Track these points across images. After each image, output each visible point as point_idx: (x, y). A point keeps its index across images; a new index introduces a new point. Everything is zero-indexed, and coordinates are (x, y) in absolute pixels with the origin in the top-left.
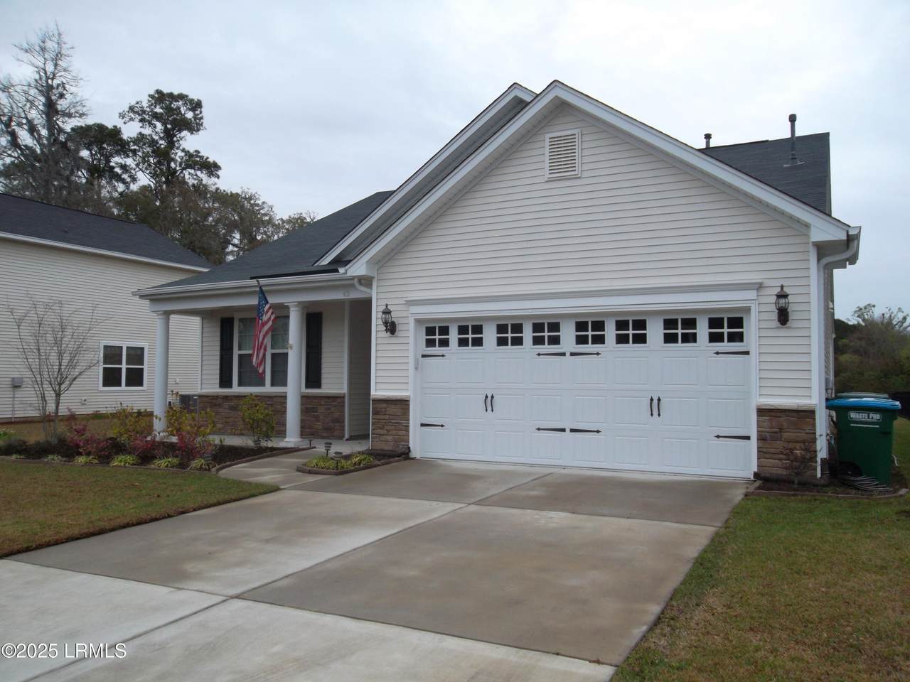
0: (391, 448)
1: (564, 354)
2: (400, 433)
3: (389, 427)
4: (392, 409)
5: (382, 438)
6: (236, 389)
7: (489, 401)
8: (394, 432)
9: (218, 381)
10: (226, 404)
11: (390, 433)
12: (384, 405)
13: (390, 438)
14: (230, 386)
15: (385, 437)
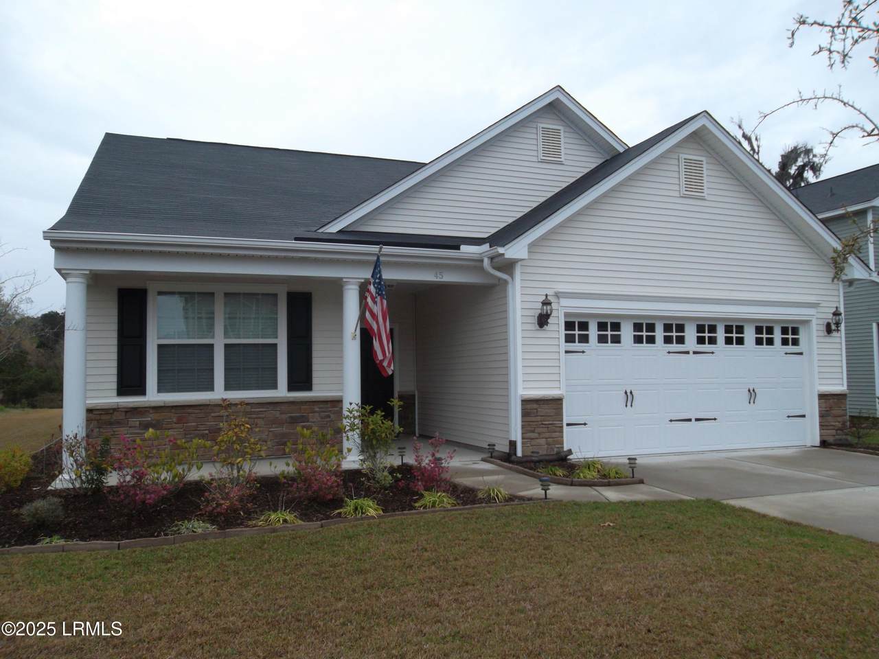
0: (545, 453)
1: (688, 353)
2: (554, 435)
3: (541, 429)
4: (544, 410)
5: (534, 442)
6: (153, 395)
7: (629, 397)
8: (547, 435)
9: (114, 386)
10: (135, 421)
11: (541, 436)
12: (535, 406)
13: (543, 441)
14: (142, 391)
15: (538, 441)
